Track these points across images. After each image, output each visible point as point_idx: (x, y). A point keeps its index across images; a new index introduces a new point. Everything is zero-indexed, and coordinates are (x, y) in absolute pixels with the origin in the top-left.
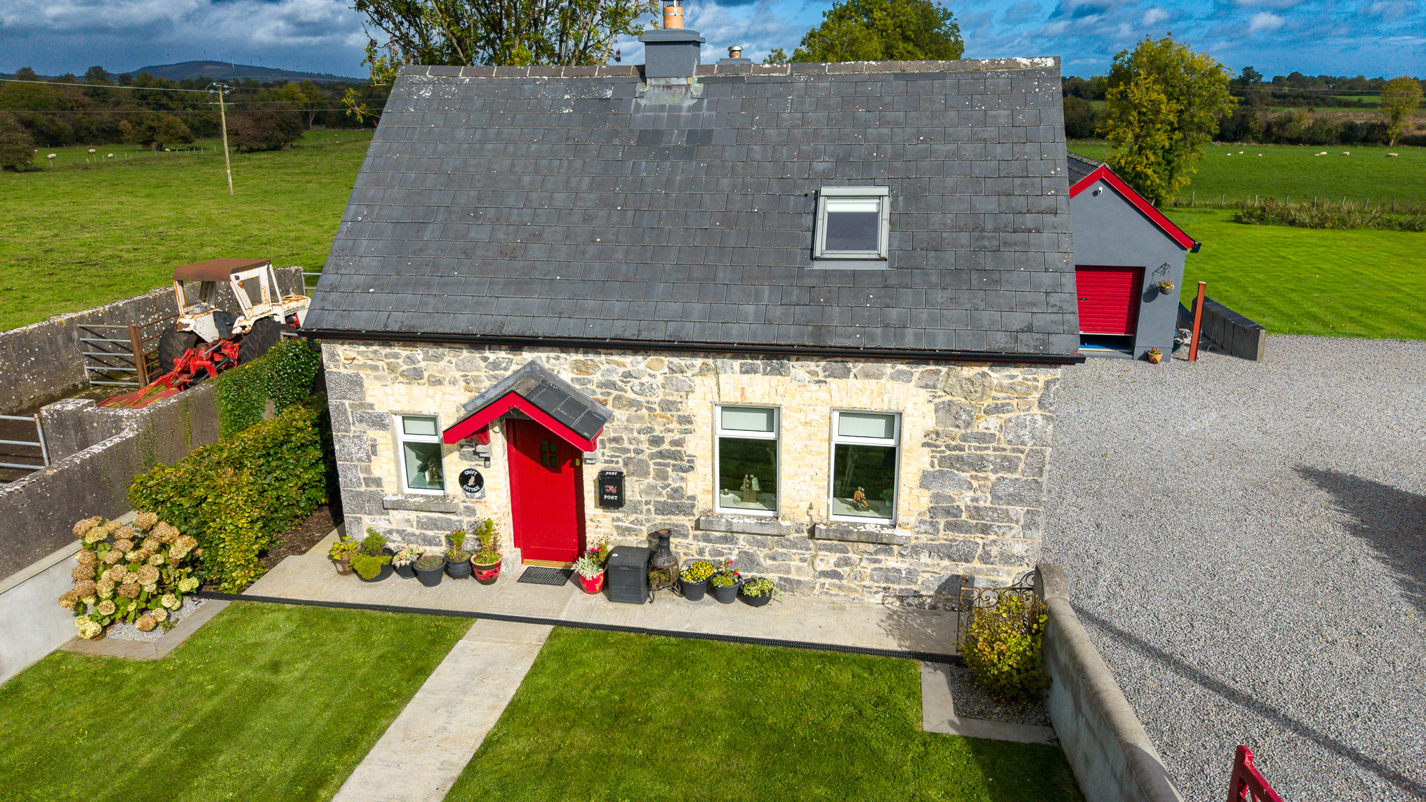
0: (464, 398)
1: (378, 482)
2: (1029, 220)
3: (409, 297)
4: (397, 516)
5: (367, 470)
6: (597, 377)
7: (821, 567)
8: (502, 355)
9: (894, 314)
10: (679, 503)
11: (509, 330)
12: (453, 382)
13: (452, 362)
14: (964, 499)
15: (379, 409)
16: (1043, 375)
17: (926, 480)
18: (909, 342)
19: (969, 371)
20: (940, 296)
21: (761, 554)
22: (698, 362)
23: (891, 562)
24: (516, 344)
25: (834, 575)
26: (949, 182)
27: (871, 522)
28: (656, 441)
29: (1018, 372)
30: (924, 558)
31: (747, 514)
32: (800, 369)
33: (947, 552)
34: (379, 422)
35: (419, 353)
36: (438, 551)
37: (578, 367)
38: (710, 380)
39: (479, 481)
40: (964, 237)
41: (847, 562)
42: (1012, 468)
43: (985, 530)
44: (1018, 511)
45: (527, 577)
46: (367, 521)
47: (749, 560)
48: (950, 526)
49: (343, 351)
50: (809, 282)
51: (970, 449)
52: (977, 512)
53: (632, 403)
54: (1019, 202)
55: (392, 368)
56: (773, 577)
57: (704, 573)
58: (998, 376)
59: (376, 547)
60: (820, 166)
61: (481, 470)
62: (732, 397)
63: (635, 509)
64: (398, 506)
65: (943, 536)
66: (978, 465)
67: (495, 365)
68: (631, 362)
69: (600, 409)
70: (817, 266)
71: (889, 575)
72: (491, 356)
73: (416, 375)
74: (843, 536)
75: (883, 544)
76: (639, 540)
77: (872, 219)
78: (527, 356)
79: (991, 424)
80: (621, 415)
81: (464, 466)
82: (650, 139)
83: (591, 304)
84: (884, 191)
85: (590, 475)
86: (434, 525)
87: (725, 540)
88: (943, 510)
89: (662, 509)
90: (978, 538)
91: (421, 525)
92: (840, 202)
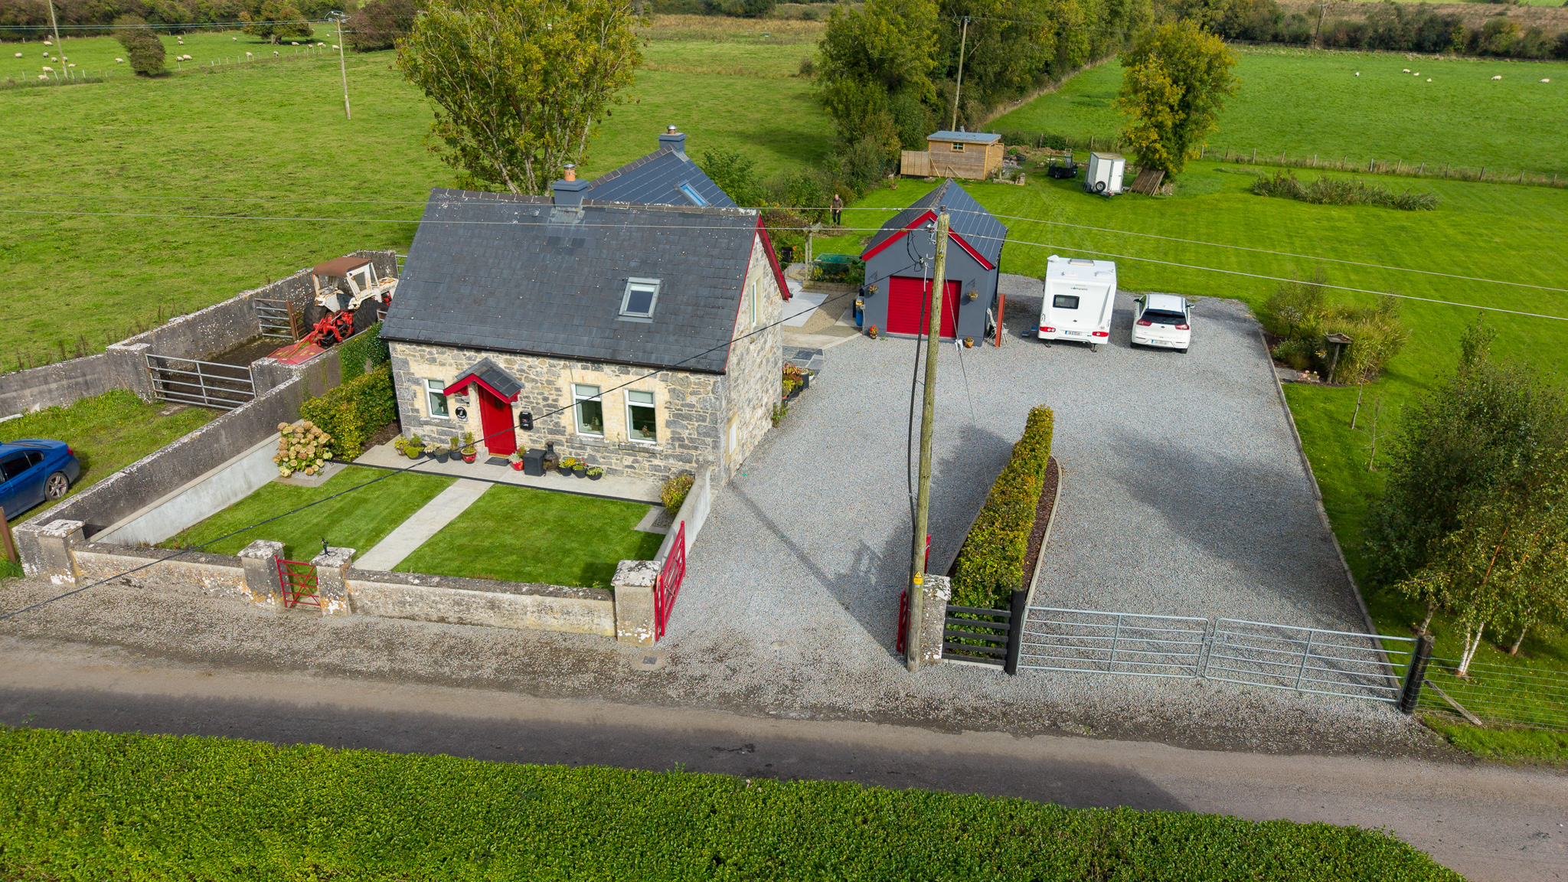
0: (456, 373)
1: (417, 411)
2: (721, 302)
3: (429, 323)
4: (427, 428)
5: (412, 405)
6: (516, 367)
7: (626, 463)
8: (472, 353)
9: (649, 345)
10: (558, 430)
11: (474, 343)
12: (451, 365)
13: (449, 355)
14: (685, 434)
15: (417, 376)
16: (712, 379)
17: (668, 424)
18: (653, 361)
19: (681, 375)
20: (671, 339)
21: (598, 455)
22: (562, 363)
23: (656, 462)
24: (479, 349)
25: (631, 467)
26: (690, 278)
27: (647, 443)
28: (546, 399)
29: (702, 377)
30: (671, 461)
31: (588, 436)
32: (608, 369)
33: (680, 458)
34: (417, 382)
35: (434, 350)
36: (447, 446)
37: (506, 361)
38: (568, 371)
39: (465, 413)
40: (690, 309)
41: (636, 461)
42: (704, 420)
43: (696, 448)
44: (709, 440)
45: (490, 462)
46: (413, 430)
47: (593, 459)
48: (680, 446)
49: (399, 347)
50: (615, 326)
51: (685, 410)
52: (691, 440)
53: (533, 380)
54: (718, 292)
55: (422, 357)
56: (603, 467)
57: (570, 463)
58: (693, 378)
59: (418, 443)
60: (633, 264)
61: (466, 408)
62: (579, 380)
63: (538, 431)
64: (427, 423)
65: (678, 451)
66: (688, 418)
67: (469, 358)
68: (531, 360)
69: (518, 382)
70: (621, 319)
71: (656, 468)
72: (468, 354)
73: (433, 361)
74: (632, 449)
75: (653, 454)
76: (541, 446)
77: (650, 294)
78: (484, 355)
79: (692, 399)
80: (528, 386)
81: (458, 405)
82: (554, 241)
83: (513, 331)
84: (657, 281)
85: (516, 413)
86: (443, 433)
87: (580, 448)
88: (676, 438)
89: (551, 432)
90: (693, 452)
91: (439, 433)
92: (638, 285)
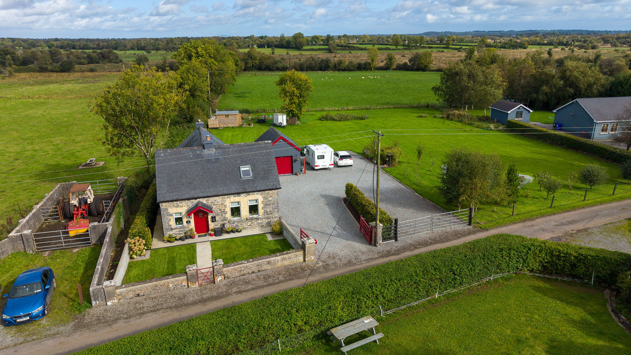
0: (187, 208)
1: (171, 225)
2: (271, 168)
3: (175, 194)
4: (174, 231)
5: (169, 224)
6: (210, 201)
7: (249, 224)
8: (193, 200)
9: (255, 185)
10: (225, 219)
11: (195, 196)
12: (185, 206)
13: (184, 203)
14: (268, 210)
15: (171, 213)
16: (276, 191)
17: (263, 208)
18: (258, 189)
19: (267, 192)
20: (261, 182)
21: (239, 224)
22: (227, 196)
23: (259, 221)
24: (196, 199)
25: (251, 225)
26: (259, 163)
27: (255, 216)
28: (220, 210)
29: (273, 191)
30: (264, 220)
31: (236, 219)
32: (242, 195)
33: (267, 218)
34: (171, 215)
35: (178, 202)
36: (183, 235)
37: (207, 200)
38: (229, 199)
39: (190, 222)
40: (263, 172)
41: (252, 223)
42: (274, 204)
43: (272, 214)
44: (276, 210)
45: (199, 236)
46: (168, 233)
47: (237, 226)
48: (267, 214)
49: (164, 204)
50: (241, 182)
51: (268, 203)
52: (270, 211)
53: (216, 205)
54: (269, 166)
55: (173, 206)
56: (241, 228)
57: (231, 229)
58: (270, 192)
59: (170, 237)
60: (238, 162)
61: (190, 220)
62: (232, 201)
63: (218, 221)
64: (175, 229)
65: (266, 216)
66: (269, 205)
67: (192, 202)
68: (215, 198)
69: (211, 206)
70: (242, 179)
71: (259, 224)
72: (191, 201)
73: (178, 206)
74: (252, 219)
75: (257, 219)
76: (218, 226)
77: (249, 170)
78: (198, 200)
79: (271, 199)
80: (214, 207)
81: (187, 220)
82: (209, 161)
83: (207, 190)
84: (250, 166)
85: (210, 217)
86: (182, 231)
87: (233, 223)
88: (266, 212)
89: (222, 221)
90: (271, 215)
91: (179, 231)
92: (243, 169)
